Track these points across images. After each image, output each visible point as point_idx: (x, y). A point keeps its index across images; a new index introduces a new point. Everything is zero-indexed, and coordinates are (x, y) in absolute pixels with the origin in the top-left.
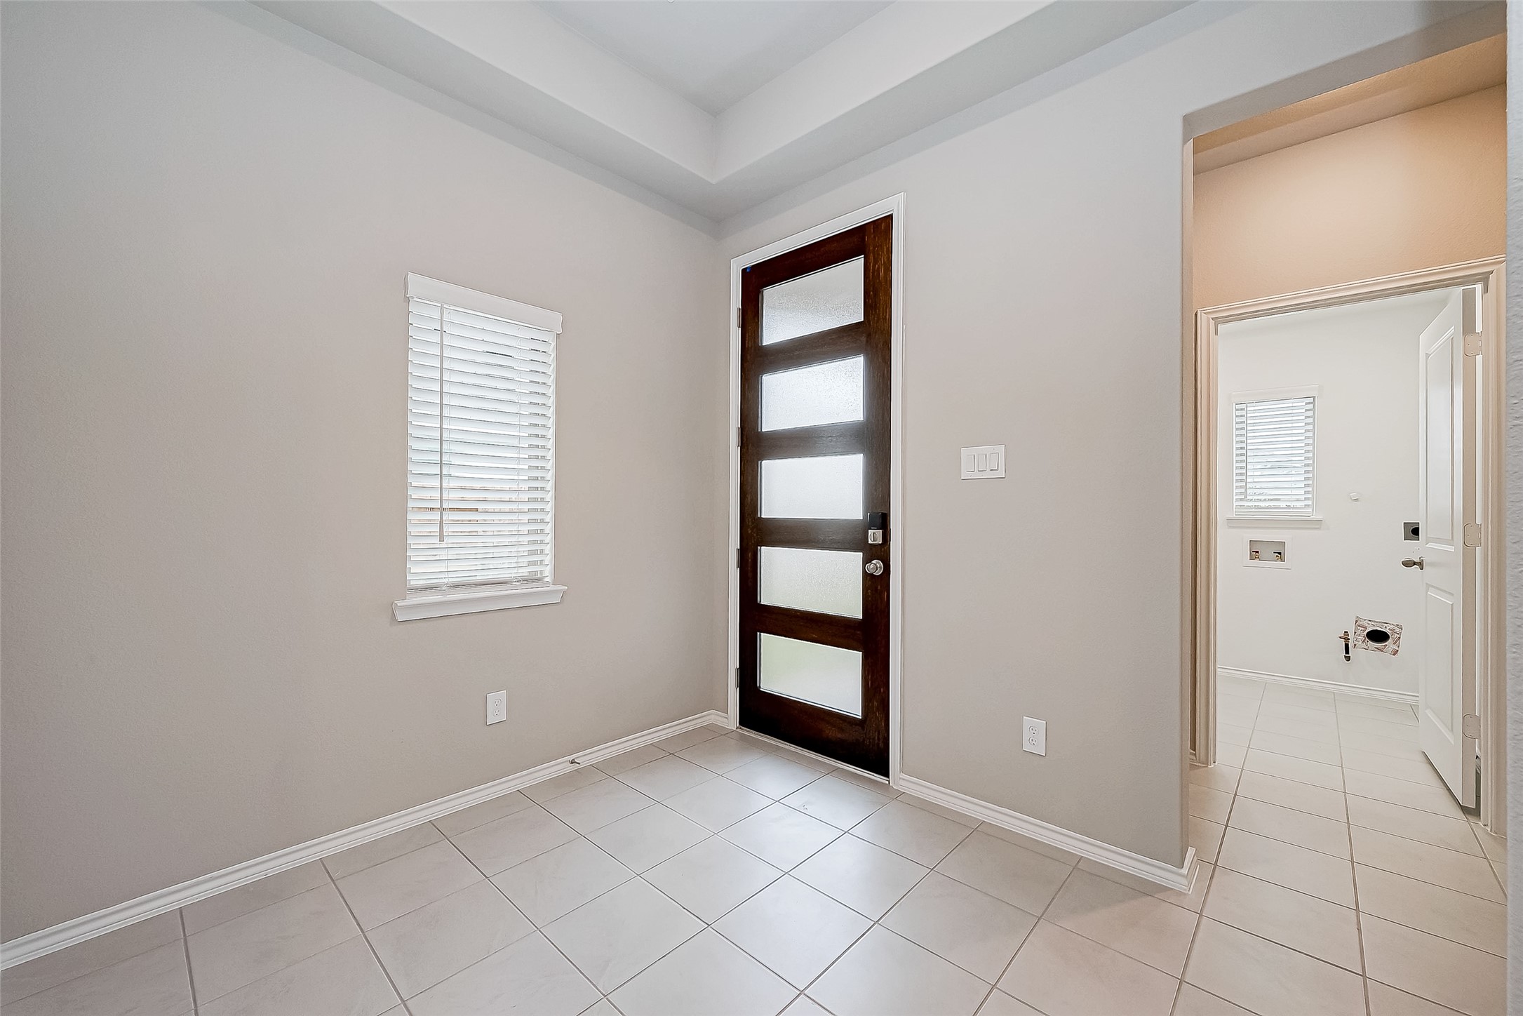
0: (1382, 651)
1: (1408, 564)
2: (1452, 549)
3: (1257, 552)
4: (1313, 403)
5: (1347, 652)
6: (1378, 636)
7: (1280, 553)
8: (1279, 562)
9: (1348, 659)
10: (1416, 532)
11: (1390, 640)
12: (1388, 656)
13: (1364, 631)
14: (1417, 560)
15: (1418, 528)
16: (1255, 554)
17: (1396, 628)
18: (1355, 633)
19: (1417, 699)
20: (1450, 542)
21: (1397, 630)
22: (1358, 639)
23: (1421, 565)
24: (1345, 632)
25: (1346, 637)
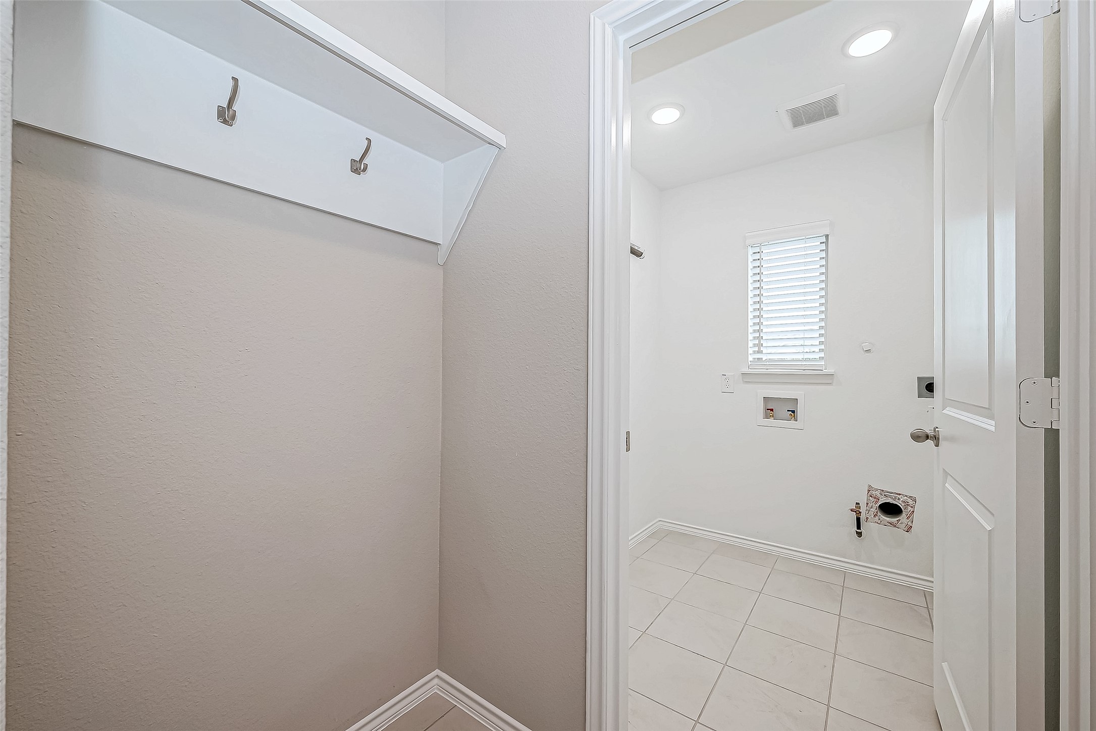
0: (895, 526)
1: (919, 437)
2: (989, 425)
3: (772, 410)
4: (826, 243)
5: (859, 527)
6: (890, 509)
7: (793, 412)
8: (793, 422)
9: (859, 534)
10: (930, 387)
11: (904, 514)
12: (900, 532)
13: (876, 502)
14: (930, 433)
15: (933, 383)
16: (770, 412)
17: (909, 500)
18: (867, 504)
19: (930, 584)
20: (987, 412)
21: (911, 502)
22: (870, 512)
23: (936, 439)
24: (856, 503)
25: (857, 511)
